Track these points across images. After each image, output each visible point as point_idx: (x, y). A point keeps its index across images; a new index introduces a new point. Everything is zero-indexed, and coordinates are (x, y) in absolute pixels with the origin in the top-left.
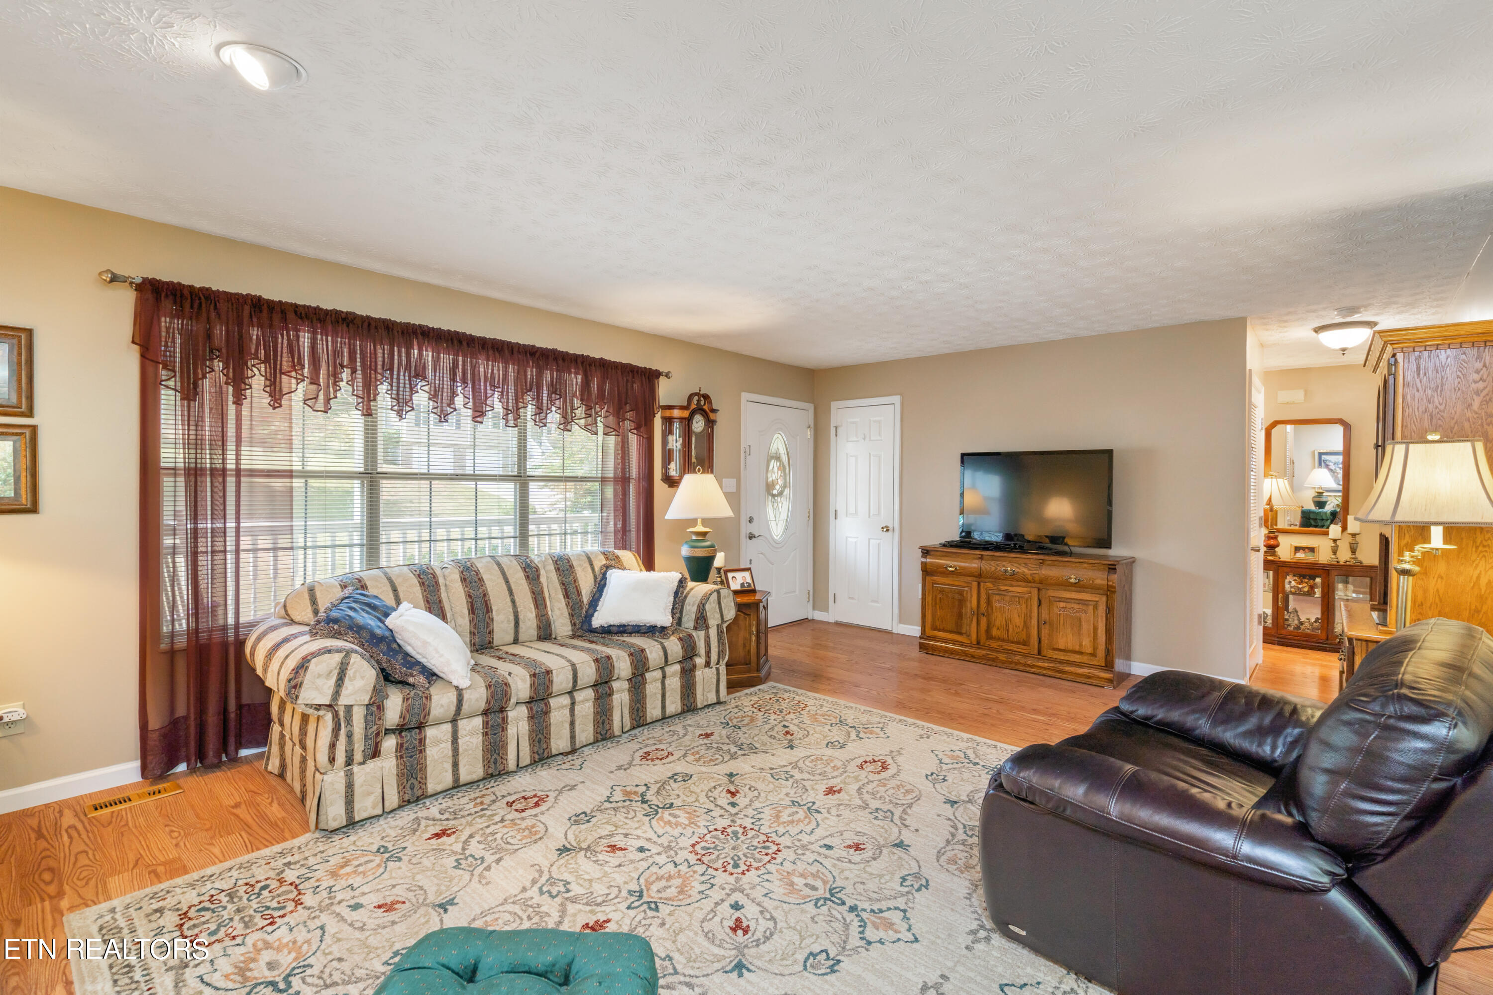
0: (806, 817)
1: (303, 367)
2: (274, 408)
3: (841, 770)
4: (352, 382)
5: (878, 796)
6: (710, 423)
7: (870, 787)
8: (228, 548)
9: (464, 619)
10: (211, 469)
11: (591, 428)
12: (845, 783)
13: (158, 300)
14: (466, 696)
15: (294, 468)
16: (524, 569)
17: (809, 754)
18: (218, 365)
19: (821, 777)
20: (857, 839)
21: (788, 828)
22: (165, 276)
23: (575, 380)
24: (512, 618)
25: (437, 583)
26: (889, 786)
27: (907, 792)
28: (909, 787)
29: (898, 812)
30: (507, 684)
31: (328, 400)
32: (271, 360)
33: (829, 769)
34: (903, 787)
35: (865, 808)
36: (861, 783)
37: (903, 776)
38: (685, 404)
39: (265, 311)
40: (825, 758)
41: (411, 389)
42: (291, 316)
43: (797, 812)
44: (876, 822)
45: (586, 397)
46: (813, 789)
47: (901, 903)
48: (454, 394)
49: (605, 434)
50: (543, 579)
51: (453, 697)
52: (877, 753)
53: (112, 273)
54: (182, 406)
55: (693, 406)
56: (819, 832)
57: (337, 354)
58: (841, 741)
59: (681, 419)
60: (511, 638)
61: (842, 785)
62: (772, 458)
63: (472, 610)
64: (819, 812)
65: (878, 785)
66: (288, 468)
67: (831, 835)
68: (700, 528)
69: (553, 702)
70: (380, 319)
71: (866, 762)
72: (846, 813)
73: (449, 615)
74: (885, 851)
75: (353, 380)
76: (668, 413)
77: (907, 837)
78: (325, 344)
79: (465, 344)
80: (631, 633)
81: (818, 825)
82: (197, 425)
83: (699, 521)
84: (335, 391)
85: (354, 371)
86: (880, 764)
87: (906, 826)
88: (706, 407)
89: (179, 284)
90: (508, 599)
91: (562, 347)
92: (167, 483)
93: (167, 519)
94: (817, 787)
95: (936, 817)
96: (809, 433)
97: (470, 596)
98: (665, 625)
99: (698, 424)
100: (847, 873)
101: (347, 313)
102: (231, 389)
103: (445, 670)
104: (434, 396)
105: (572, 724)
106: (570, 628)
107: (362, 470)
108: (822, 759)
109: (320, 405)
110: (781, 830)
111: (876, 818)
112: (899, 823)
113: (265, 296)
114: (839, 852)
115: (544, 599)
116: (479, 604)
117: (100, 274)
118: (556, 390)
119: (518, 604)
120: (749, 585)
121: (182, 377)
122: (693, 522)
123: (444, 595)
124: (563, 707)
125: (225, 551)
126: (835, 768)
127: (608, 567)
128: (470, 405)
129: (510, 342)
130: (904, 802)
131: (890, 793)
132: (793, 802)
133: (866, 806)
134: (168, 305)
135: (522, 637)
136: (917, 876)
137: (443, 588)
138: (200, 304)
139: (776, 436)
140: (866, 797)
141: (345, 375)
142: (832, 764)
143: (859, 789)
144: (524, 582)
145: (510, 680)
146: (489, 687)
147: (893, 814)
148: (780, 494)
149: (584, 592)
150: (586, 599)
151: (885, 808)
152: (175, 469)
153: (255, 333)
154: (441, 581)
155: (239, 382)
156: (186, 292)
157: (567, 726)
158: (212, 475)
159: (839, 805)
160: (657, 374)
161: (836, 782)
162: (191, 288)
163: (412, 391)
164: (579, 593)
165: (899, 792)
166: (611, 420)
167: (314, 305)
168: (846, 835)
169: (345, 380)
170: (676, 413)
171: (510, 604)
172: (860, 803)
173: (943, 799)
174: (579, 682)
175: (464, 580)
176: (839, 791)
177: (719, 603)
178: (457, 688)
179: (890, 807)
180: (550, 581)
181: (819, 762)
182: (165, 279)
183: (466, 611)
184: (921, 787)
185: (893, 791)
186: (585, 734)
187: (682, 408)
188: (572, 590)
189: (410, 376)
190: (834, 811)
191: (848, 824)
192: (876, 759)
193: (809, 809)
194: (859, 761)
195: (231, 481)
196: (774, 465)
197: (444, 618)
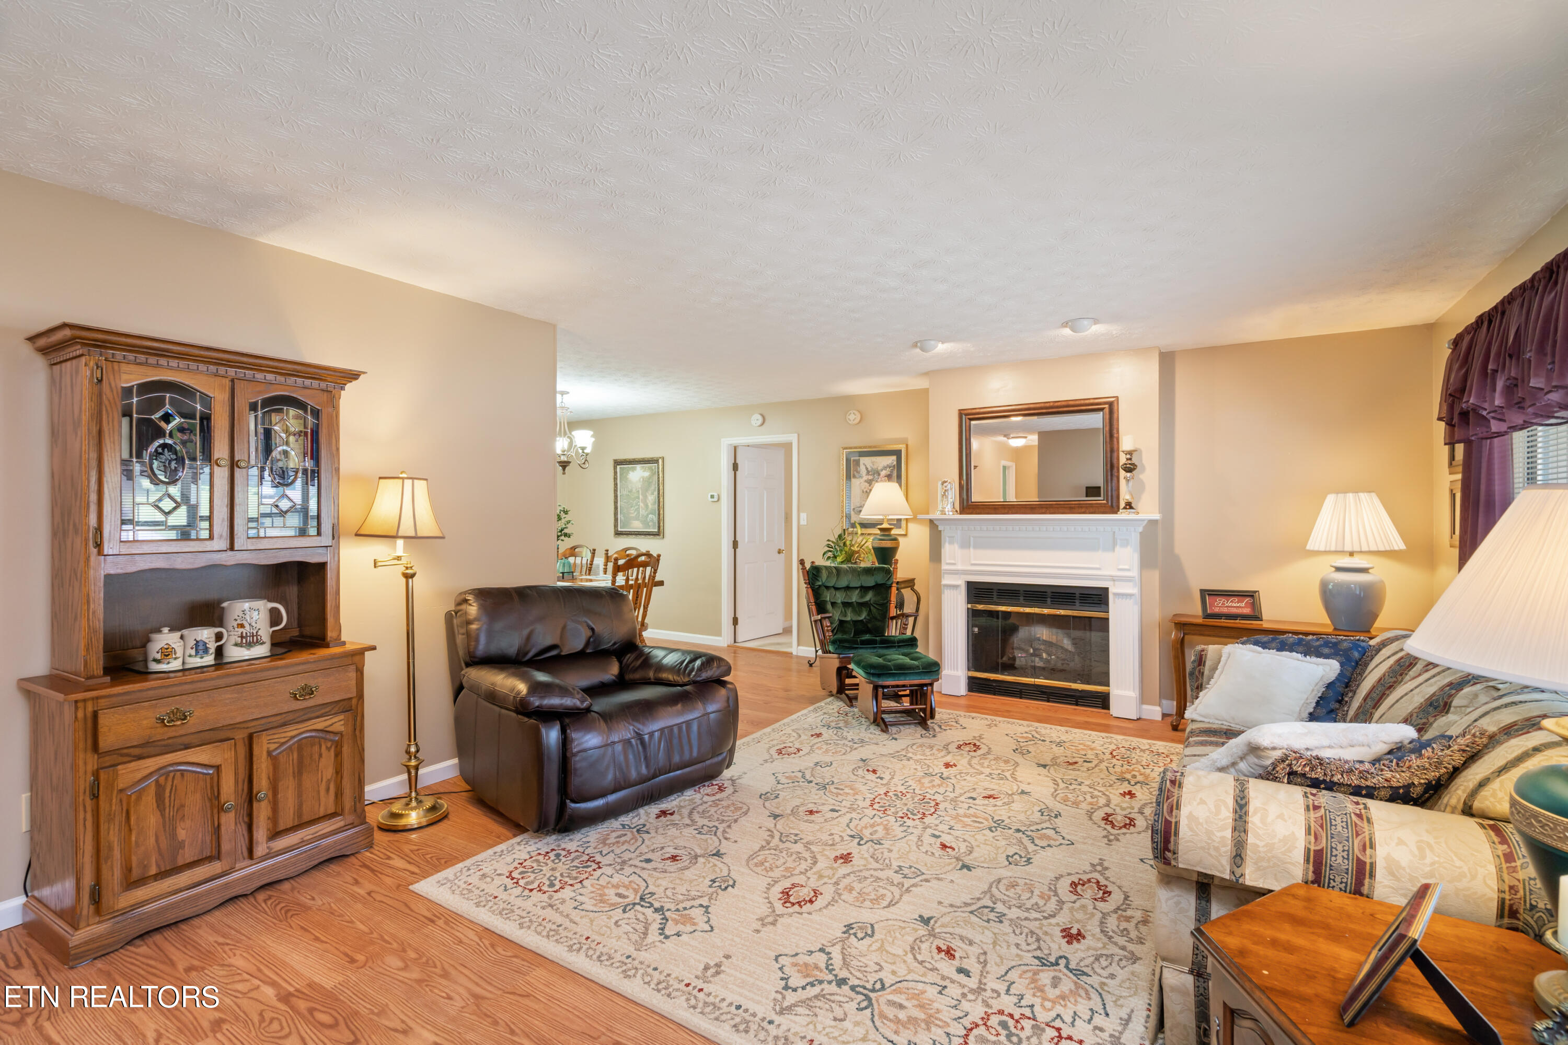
0: (861, 830)
3: (841, 886)
5: (794, 856)
7: (804, 866)
12: (832, 868)
17: (892, 909)
19: (862, 874)
20: (812, 817)
21: (872, 821)
26: (781, 869)
27: (762, 864)
28: (759, 870)
29: (775, 841)
33: (857, 886)
34: (765, 869)
35: (808, 843)
36: (814, 870)
37: (762, 883)
40: (867, 903)
43: (871, 834)
44: (798, 832)
46: (865, 859)
47: (780, 786)
52: (796, 917)
56: (845, 819)
58: (853, 939)
61: (835, 865)
64: (851, 836)
65: (794, 869)
67: (833, 818)
71: (811, 901)
72: (825, 837)
74: (789, 812)
77: (770, 823)
81: (848, 826)
86: (792, 899)
87: (769, 830)
94: (863, 862)
95: (739, 840)
100: (817, 797)
108: (871, 901)
110: (877, 819)
111: (796, 835)
112: (775, 832)
114: (825, 809)
126: (850, 889)
130: (768, 852)
131: (782, 861)
132: (880, 844)
133: (807, 845)
136: (767, 799)
140: (807, 855)
142: (855, 893)
143: (815, 863)
147: (781, 840)
151: (788, 845)
159: (833, 845)
161: (844, 870)
165: (771, 862)
168: (822, 820)
172: (813, 848)
173: (726, 859)
176: (836, 859)
179: (782, 846)
181: (873, 896)
184: (747, 871)
185: (779, 863)
190: (837, 839)
191: (821, 828)
192: (797, 907)
193: (862, 839)
194: (820, 902)
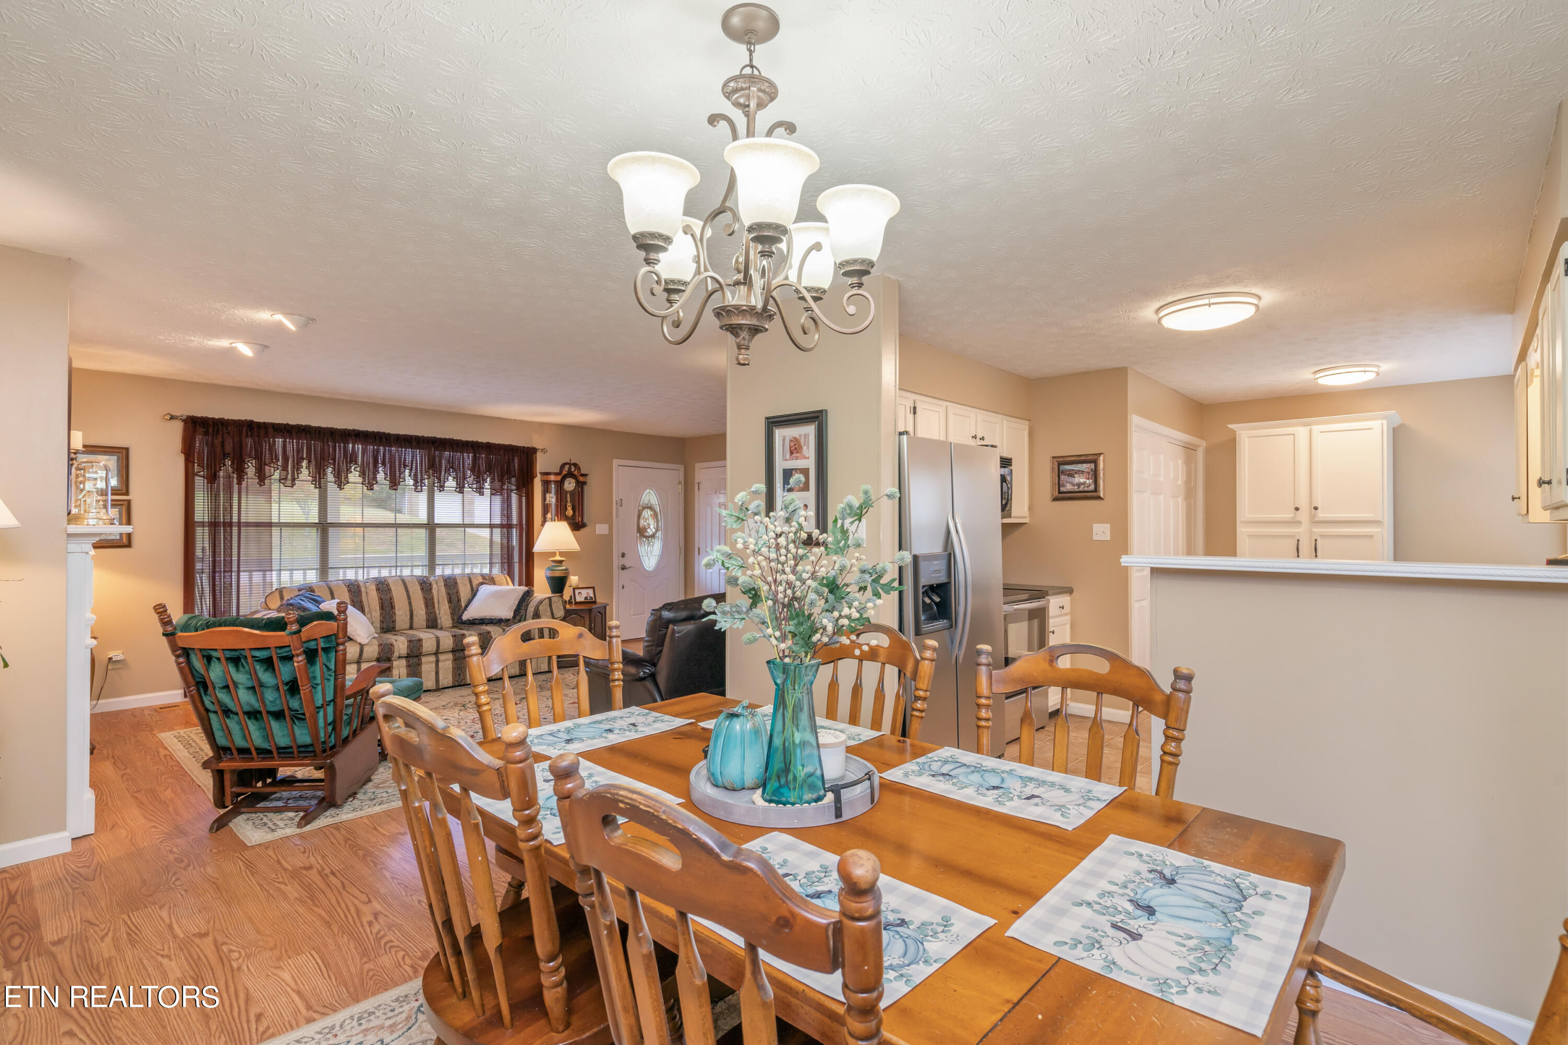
1: (279, 460)
2: (261, 486)
4: (308, 467)
6: (581, 485)
8: (233, 569)
9: (377, 613)
10: (224, 522)
11: (480, 491)
13: (195, 427)
14: (366, 649)
15: (273, 521)
16: (421, 584)
18: (228, 462)
22: (199, 414)
23: (468, 458)
24: (408, 613)
25: (360, 591)
30: (392, 645)
31: (293, 480)
32: (259, 457)
38: (558, 471)
39: (255, 429)
41: (348, 470)
42: (271, 431)
45: (475, 469)
48: (376, 471)
49: (492, 494)
50: (435, 591)
51: (357, 649)
53: (171, 415)
54: (208, 486)
55: (564, 472)
57: (299, 451)
59: (556, 482)
60: (408, 626)
62: (644, 508)
63: (382, 607)
66: (269, 521)
68: (558, 558)
69: (424, 659)
70: (327, 428)
73: (367, 610)
75: (309, 466)
76: (545, 478)
78: (292, 445)
79: (384, 440)
80: (487, 624)
82: (216, 497)
83: (558, 554)
84: (298, 474)
85: (309, 462)
88: (576, 473)
89: (207, 417)
90: (407, 602)
91: (456, 437)
92: (199, 530)
93: (199, 553)
96: (680, 488)
97: (381, 599)
98: (508, 618)
99: (570, 485)
101: (306, 426)
102: (235, 475)
103: (354, 634)
104: (363, 474)
105: (437, 673)
106: (451, 622)
107: (317, 521)
109: (289, 483)
113: (255, 420)
115: (433, 603)
116: (387, 604)
117: (165, 415)
118: (452, 466)
119: (413, 604)
120: (591, 598)
121: (207, 469)
122: (554, 554)
123: (364, 598)
124: (431, 662)
125: (231, 571)
127: (482, 584)
128: (388, 479)
129: (418, 436)
134: (200, 430)
135: (415, 626)
137: (364, 594)
138: (218, 429)
139: (648, 491)
141: (304, 464)
144: (420, 592)
145: (395, 643)
146: (380, 645)
148: (653, 536)
149: (462, 600)
150: (463, 605)
152: (203, 522)
153: (249, 442)
154: (363, 589)
155: (240, 472)
156: (211, 422)
157: (434, 674)
158: (224, 526)
160: (533, 451)
162: (213, 419)
163: (348, 471)
164: (459, 601)
166: (497, 484)
167: (285, 423)
169: (304, 467)
170: (552, 478)
171: (407, 604)
174: (441, 648)
175: (378, 590)
177: (551, 606)
178: (360, 644)
180: (439, 593)
182: (199, 415)
183: (378, 608)
186: (446, 680)
187: (556, 474)
188: (454, 598)
189: (347, 462)
195: (235, 530)
196: (647, 513)
197: (363, 611)
